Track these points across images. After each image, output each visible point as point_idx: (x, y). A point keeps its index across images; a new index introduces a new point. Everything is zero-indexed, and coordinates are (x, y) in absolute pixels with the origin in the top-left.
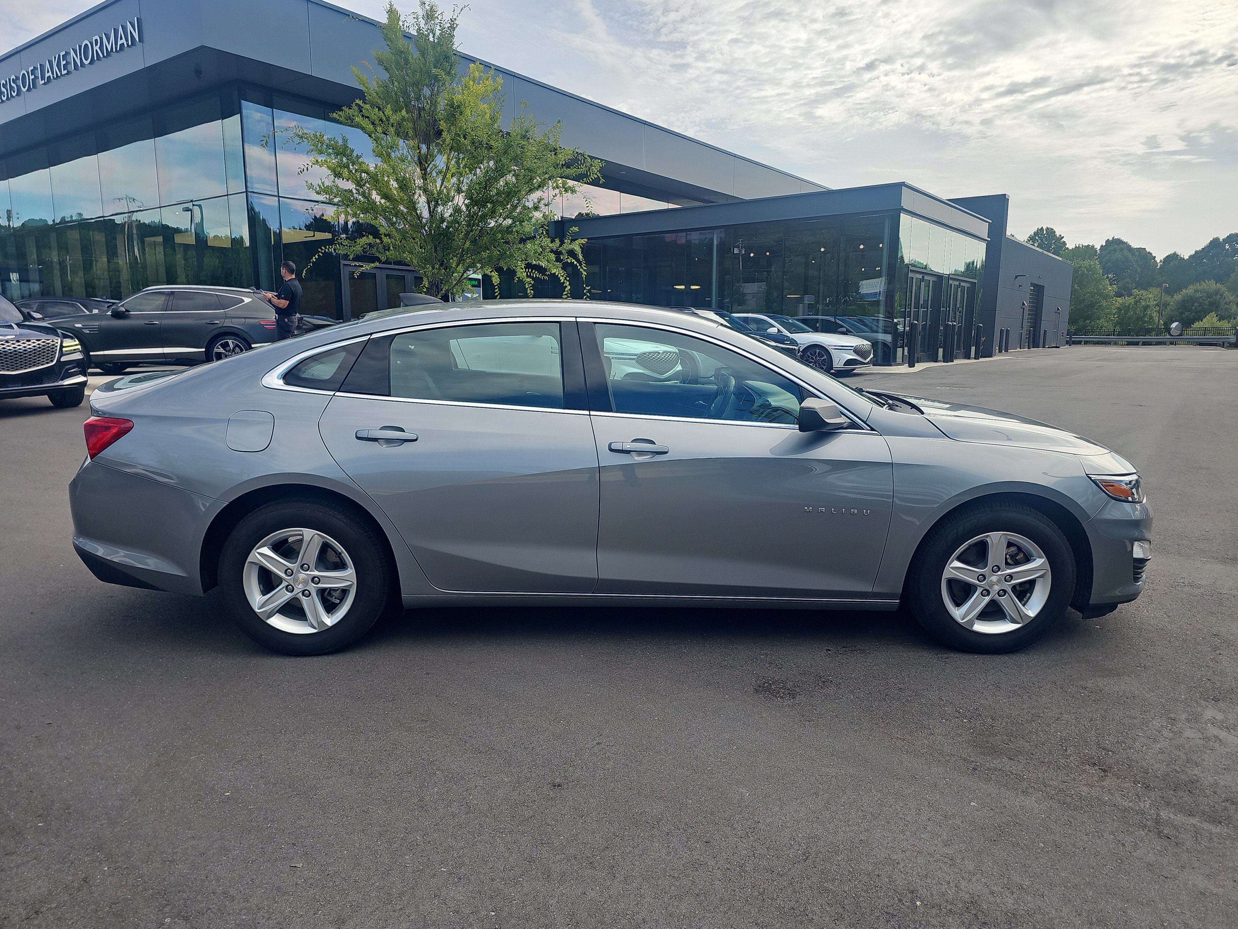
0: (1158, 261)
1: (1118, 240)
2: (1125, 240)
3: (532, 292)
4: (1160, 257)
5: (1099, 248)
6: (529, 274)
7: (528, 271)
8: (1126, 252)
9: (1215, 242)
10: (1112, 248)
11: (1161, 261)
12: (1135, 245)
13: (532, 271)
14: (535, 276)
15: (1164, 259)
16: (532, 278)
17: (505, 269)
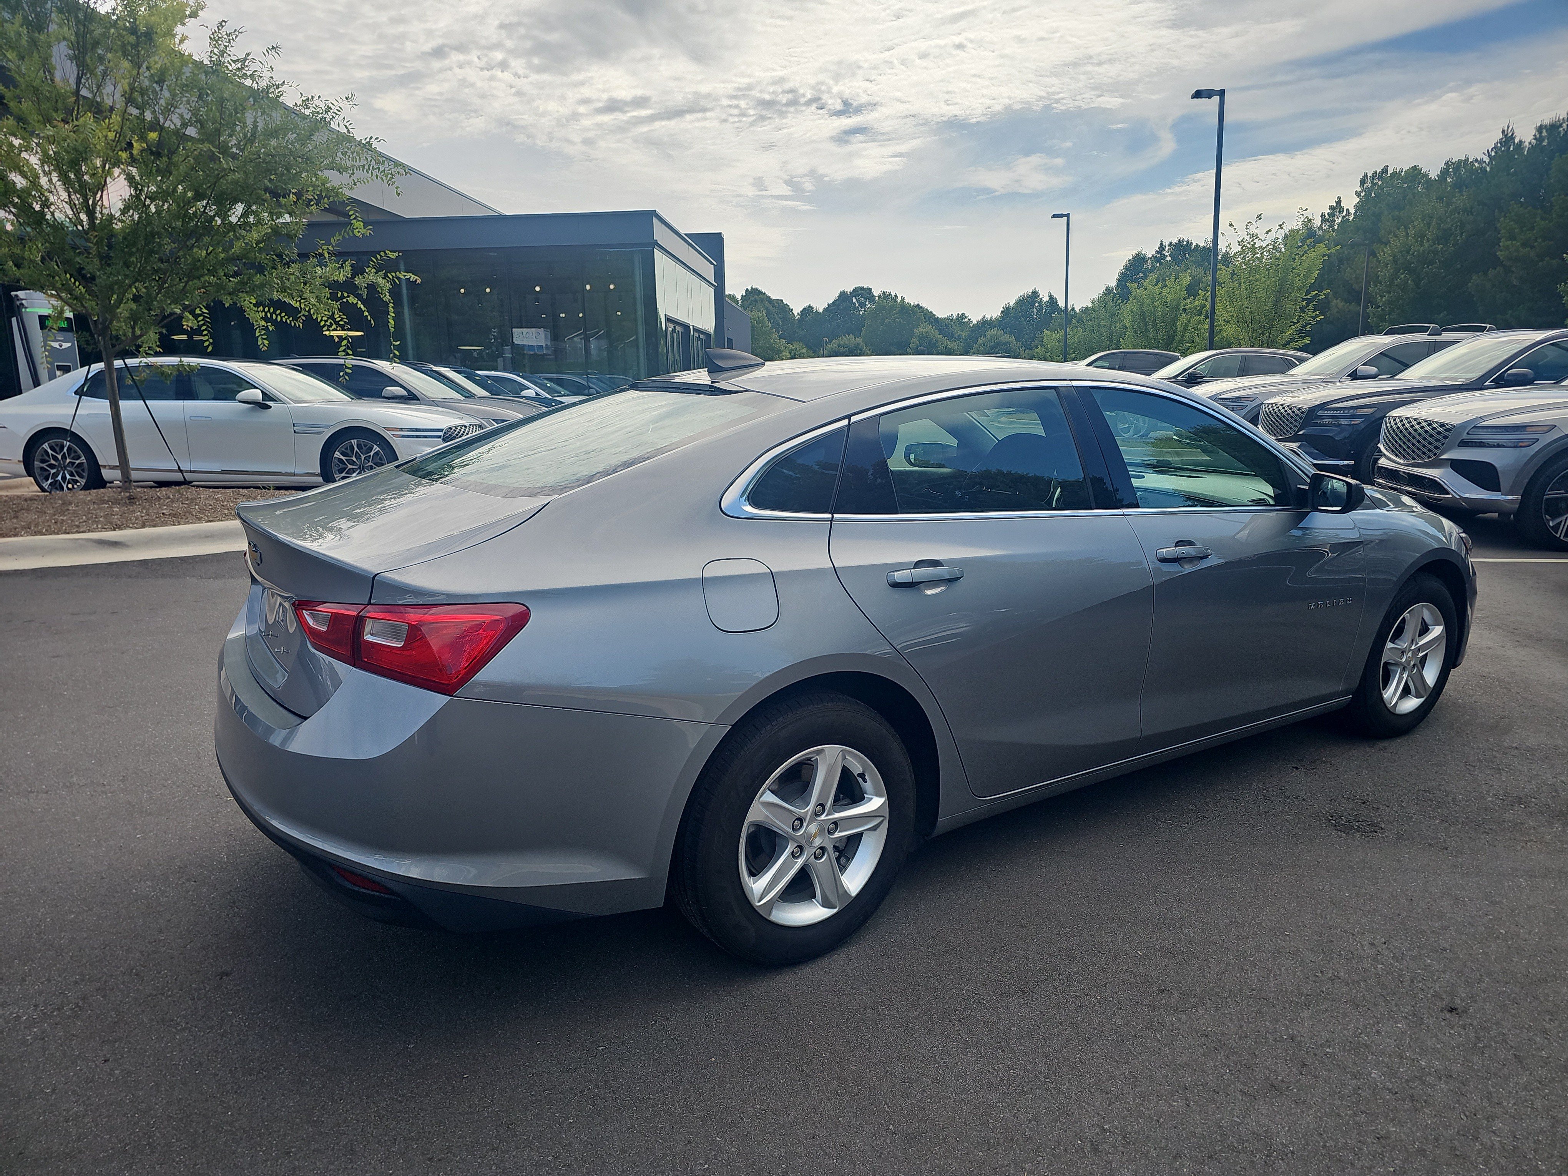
0: (796, 314)
1: (757, 289)
2: (763, 291)
3: (266, 342)
4: (797, 310)
5: (740, 298)
6: (269, 315)
7: (269, 311)
8: (766, 303)
9: (843, 294)
10: (753, 299)
11: (798, 314)
12: (773, 297)
13: (274, 312)
14: (279, 319)
15: (801, 312)
16: (274, 322)
17: (227, 305)
